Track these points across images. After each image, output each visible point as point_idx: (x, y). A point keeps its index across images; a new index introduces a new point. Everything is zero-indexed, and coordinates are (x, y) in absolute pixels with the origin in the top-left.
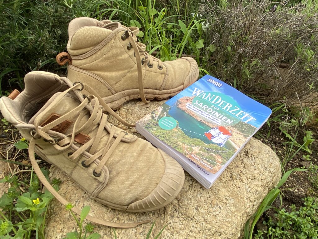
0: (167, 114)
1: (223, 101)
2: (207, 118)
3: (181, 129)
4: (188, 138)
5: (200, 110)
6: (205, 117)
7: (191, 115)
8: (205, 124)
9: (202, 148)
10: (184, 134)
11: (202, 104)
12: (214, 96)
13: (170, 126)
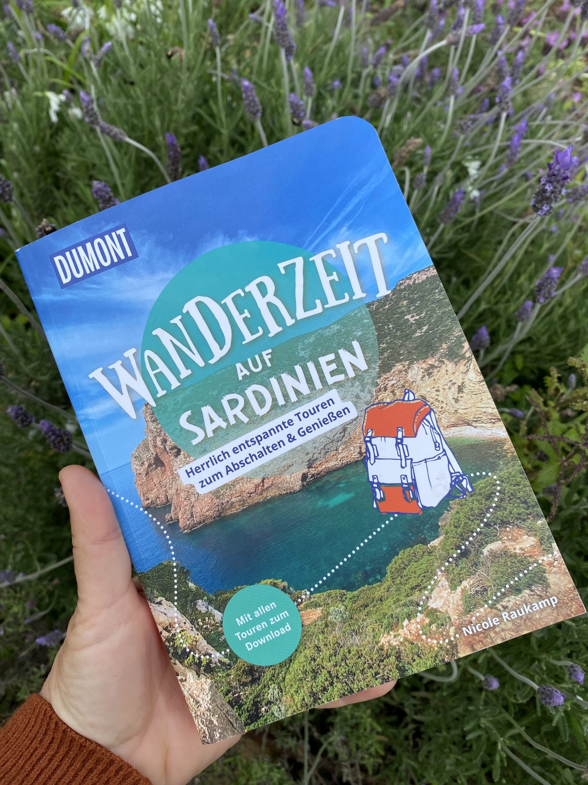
0: (210, 602)
1: (228, 301)
2: (300, 441)
3: (317, 591)
4: (377, 595)
5: (241, 440)
6: (289, 446)
7: (257, 499)
8: (330, 472)
9: (447, 571)
10: (349, 594)
11: (207, 411)
12: (177, 320)
13: (282, 624)
